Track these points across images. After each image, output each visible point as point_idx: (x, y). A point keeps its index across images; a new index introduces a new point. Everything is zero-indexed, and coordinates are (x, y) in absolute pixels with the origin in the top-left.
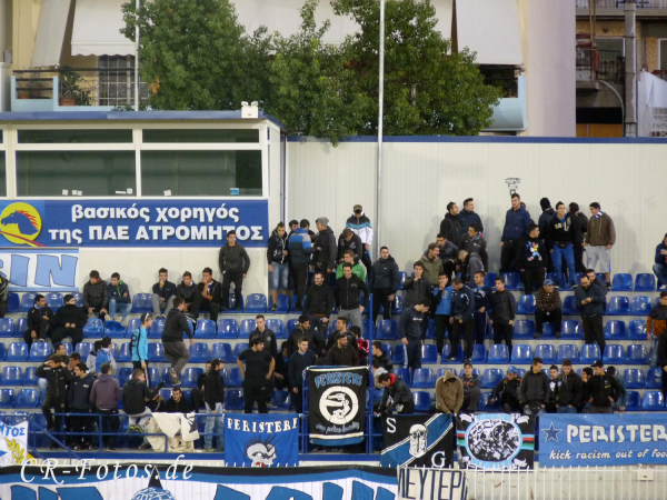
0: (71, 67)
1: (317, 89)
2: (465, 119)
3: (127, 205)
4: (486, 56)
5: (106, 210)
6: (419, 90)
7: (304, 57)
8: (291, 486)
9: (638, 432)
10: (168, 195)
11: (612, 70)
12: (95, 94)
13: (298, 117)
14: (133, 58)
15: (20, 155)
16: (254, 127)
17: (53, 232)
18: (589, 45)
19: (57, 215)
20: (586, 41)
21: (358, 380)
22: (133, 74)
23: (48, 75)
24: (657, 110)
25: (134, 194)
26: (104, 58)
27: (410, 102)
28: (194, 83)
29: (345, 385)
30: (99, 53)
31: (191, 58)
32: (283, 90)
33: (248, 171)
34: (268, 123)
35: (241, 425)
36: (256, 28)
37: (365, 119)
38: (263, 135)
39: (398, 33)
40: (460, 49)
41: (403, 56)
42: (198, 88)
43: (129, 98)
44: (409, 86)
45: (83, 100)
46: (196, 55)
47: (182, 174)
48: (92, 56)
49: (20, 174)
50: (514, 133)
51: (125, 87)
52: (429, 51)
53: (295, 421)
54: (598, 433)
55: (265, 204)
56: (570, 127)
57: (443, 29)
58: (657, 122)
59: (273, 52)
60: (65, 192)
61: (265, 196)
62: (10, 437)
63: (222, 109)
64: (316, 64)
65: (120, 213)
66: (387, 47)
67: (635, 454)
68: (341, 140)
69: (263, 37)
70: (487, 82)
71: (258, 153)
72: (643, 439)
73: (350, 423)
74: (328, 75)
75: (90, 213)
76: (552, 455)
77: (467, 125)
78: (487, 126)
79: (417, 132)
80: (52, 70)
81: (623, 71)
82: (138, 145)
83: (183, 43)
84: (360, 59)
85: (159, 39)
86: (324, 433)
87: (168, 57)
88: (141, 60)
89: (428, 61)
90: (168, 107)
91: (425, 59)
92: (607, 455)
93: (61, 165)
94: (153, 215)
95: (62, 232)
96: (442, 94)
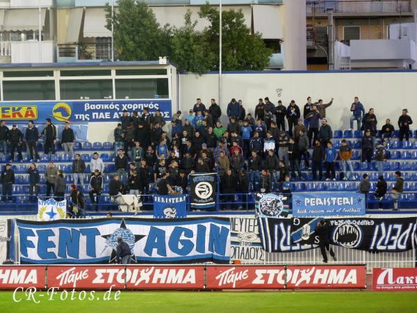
0: (83, 42)
1: (192, 51)
2: (258, 63)
3: (109, 103)
4: (267, 35)
5: (100, 106)
6: (237, 51)
7: (186, 37)
8: (183, 226)
9: (336, 201)
10: (127, 99)
11: (323, 40)
12: (94, 55)
13: (184, 63)
14: (110, 38)
15: (61, 82)
16: (165, 68)
17: (77, 116)
18: (312, 30)
19: (78, 108)
20: (311, 28)
21: (212, 179)
22: (111, 45)
23: (73, 46)
24: (342, 58)
25: (112, 98)
26: (98, 38)
27: (233, 56)
28: (138, 49)
29: (206, 181)
30: (96, 36)
31: (136, 38)
32: (177, 51)
33: (162, 87)
34: (171, 66)
35: (161, 199)
36: (165, 24)
37: (214, 64)
38: (169, 71)
39: (227, 25)
40: (255, 32)
41: (230, 36)
42: (140, 51)
43: (109, 56)
44: (233, 49)
45: (89, 57)
46: (139, 37)
47: (133, 89)
48: (93, 38)
49: (62, 90)
50: (279, 69)
51: (107, 51)
52: (241, 33)
53: (185, 197)
54: (319, 201)
55: (170, 102)
56: (304, 66)
57: (248, 24)
58: (343, 63)
59: (173, 35)
60: (82, 98)
61: (170, 98)
62: (59, 206)
63: (150, 60)
64: (192, 40)
65: (106, 107)
66: (223, 32)
67: (335, 211)
68: (203, 73)
69: (168, 28)
70: (267, 47)
71: (167, 79)
72: (339, 204)
73: (209, 198)
74: (197, 45)
75: (93, 107)
76: (298, 212)
77: (259, 66)
78: (267, 66)
79: (237, 69)
80: (75, 44)
81: (327, 41)
82: (113, 76)
83: (133, 31)
84: (211, 37)
85: (122, 30)
86: (197, 203)
87: (126, 37)
88: (114, 39)
89: (241, 38)
90: (126, 59)
91: (240, 37)
92: (323, 211)
93: (79, 86)
94: (121, 107)
95: (80, 116)
96: (247, 52)
